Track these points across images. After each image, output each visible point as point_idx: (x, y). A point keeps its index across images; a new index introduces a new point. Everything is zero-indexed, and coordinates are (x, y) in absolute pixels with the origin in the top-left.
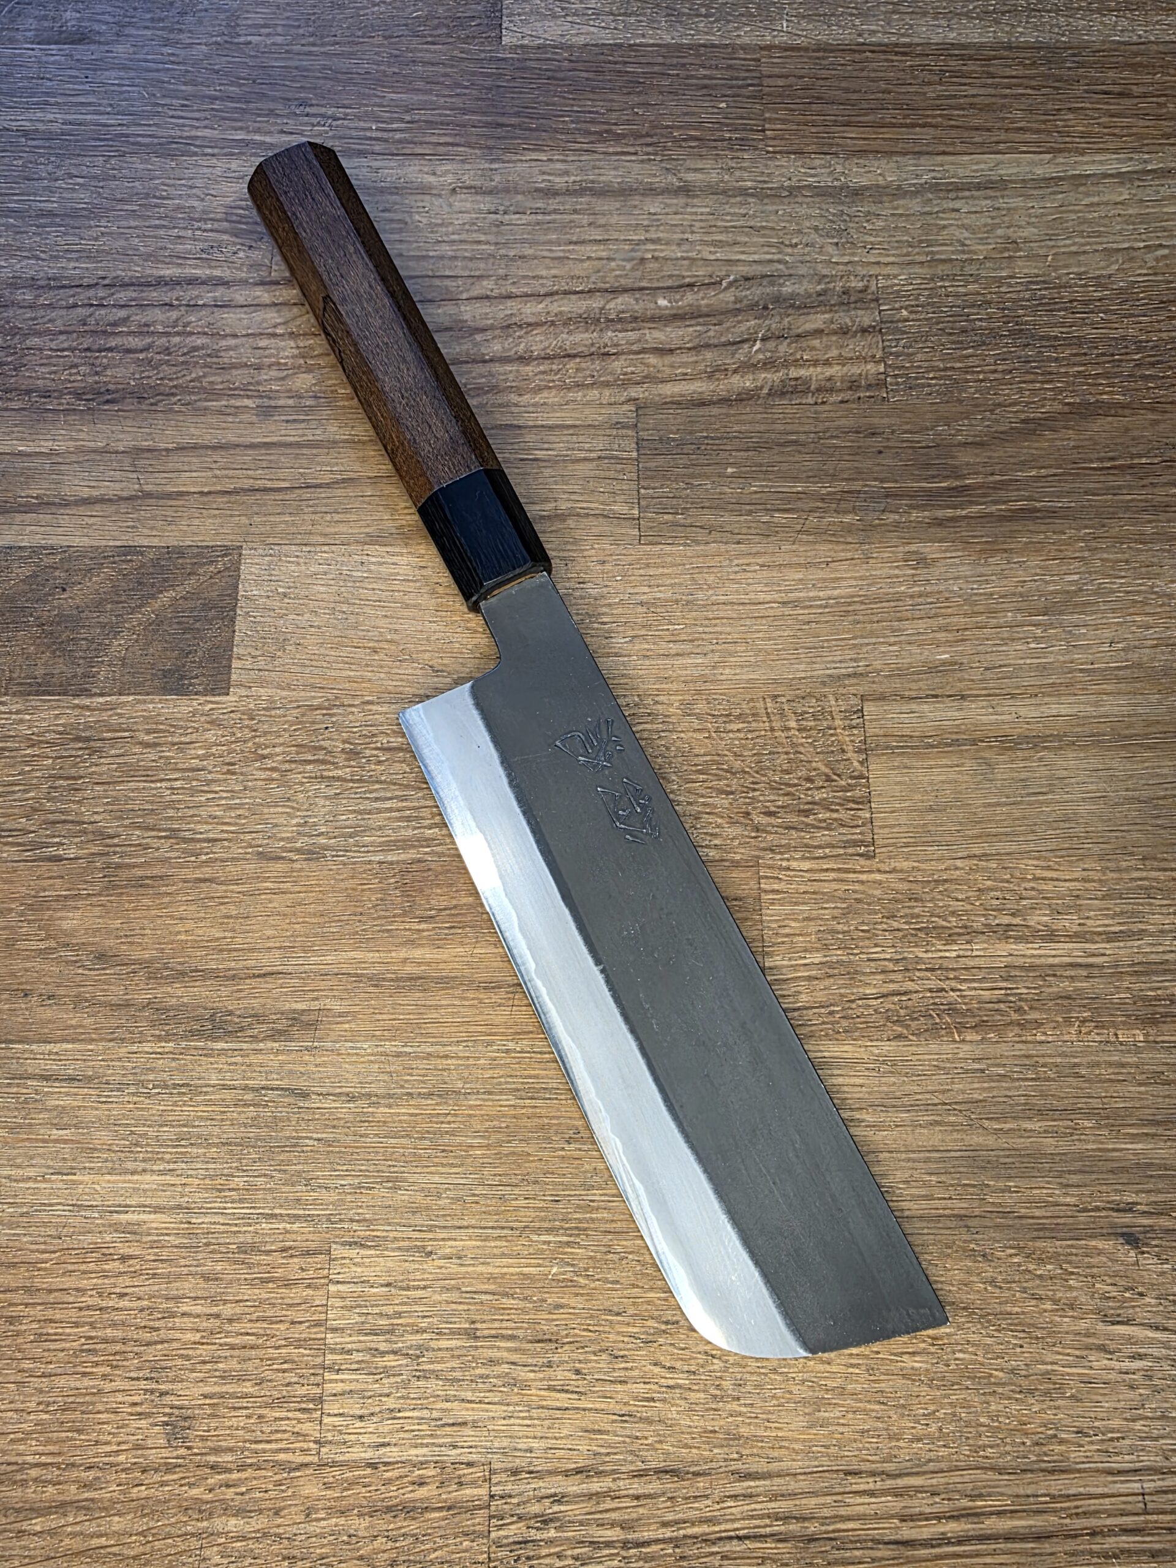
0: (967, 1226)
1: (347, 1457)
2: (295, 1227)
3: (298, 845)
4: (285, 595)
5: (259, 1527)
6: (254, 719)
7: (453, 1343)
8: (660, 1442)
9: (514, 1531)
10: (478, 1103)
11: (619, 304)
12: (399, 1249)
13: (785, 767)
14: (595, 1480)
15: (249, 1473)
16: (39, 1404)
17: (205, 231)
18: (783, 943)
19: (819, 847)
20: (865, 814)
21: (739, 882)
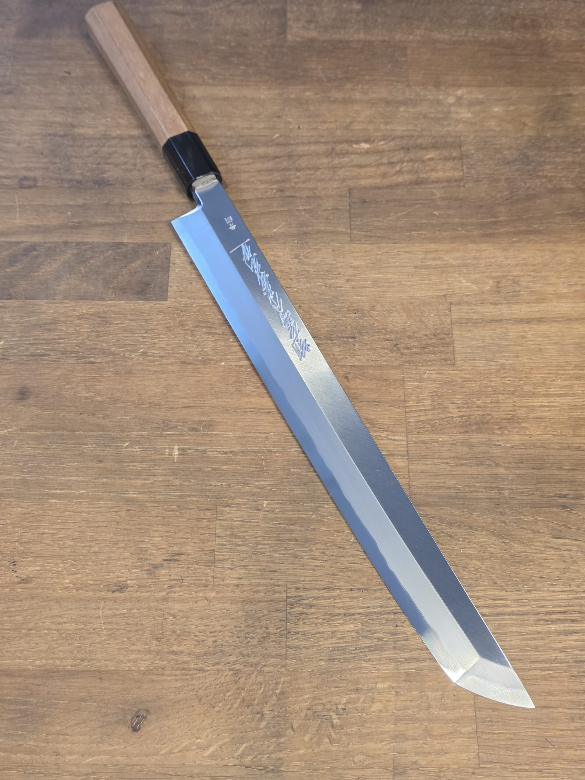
0: (493, 502)
1: (226, 582)
2: (202, 499)
3: (200, 358)
5: (188, 607)
6: (178, 310)
7: (270, 542)
8: (359, 578)
9: (298, 609)
10: (280, 455)
11: (340, 147)
12: (247, 508)
13: (415, 330)
14: (332, 591)
15: (184, 588)
16: (92, 562)
19: (430, 361)
20: (451, 349)
21: (394, 374)
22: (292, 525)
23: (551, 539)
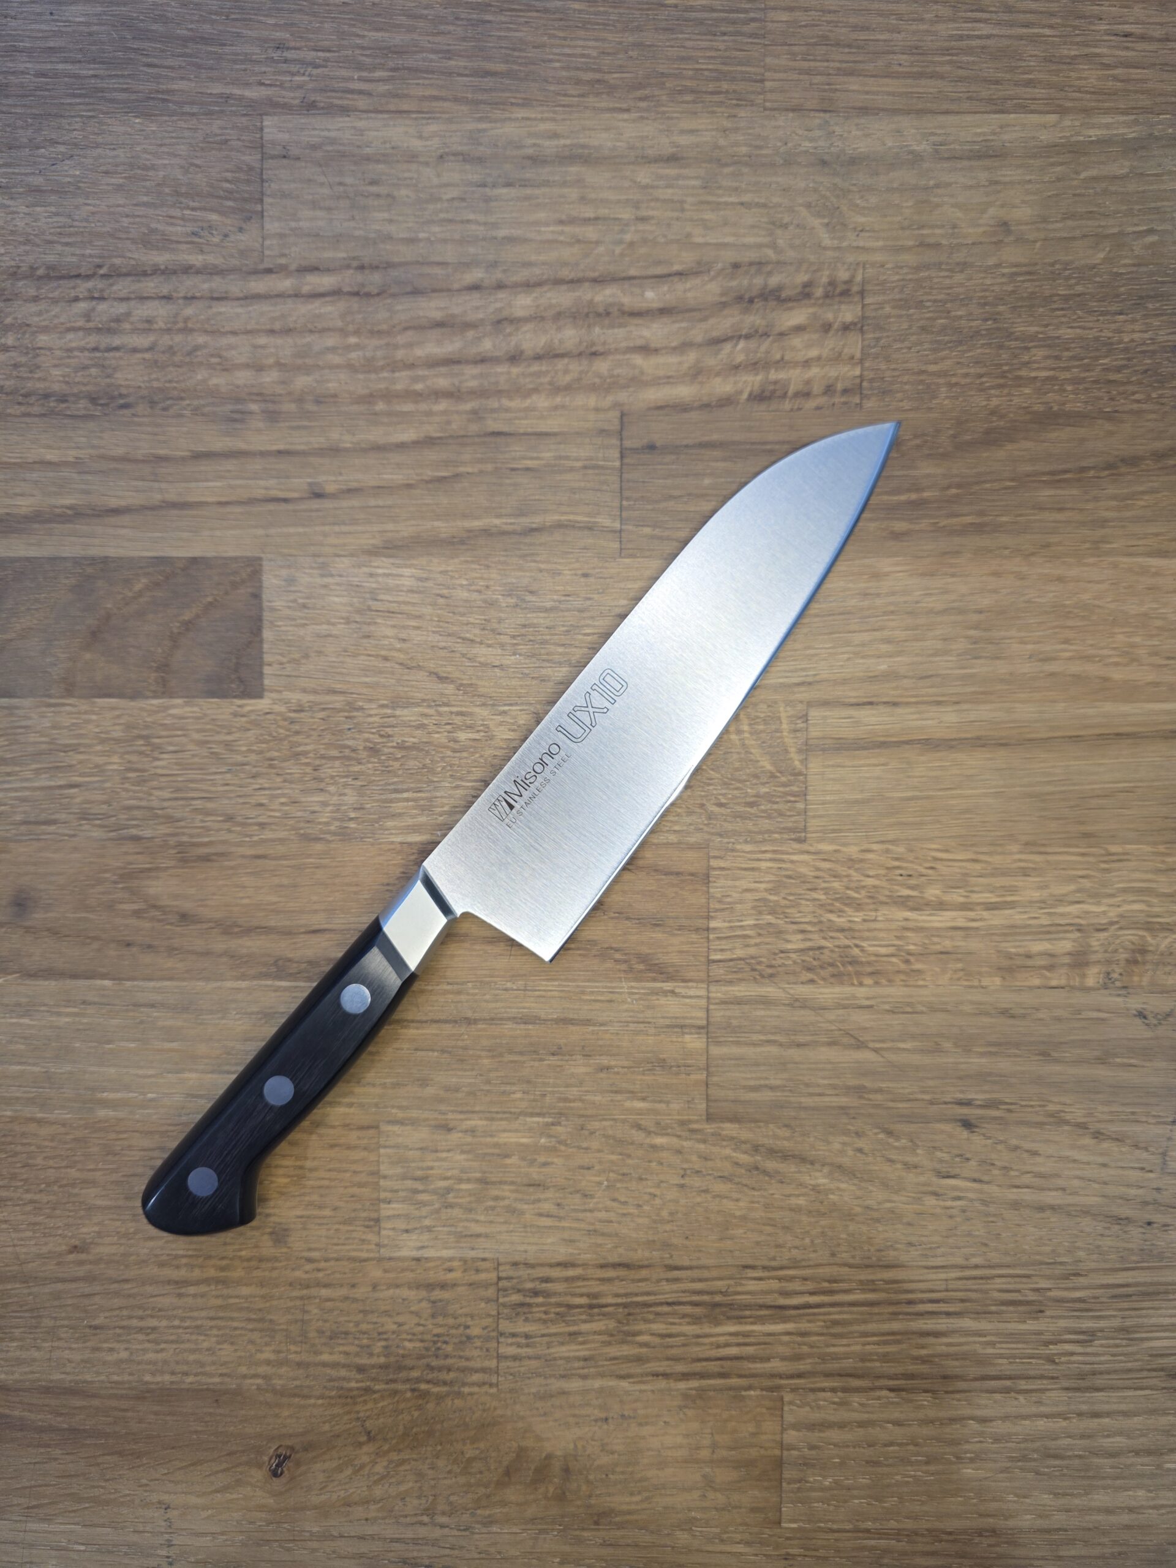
1: (399, 1254)
2: (352, 1110)
3: (332, 828)
4: (304, 606)
6: (285, 720)
7: (469, 1187)
8: (616, 1247)
11: (605, 295)
12: (430, 1126)
13: (737, 764)
14: (571, 1269)
17: (193, 209)
18: (723, 910)
19: (760, 833)
20: (800, 806)
21: (691, 861)
22: (507, 1156)
23: (935, 1179)
